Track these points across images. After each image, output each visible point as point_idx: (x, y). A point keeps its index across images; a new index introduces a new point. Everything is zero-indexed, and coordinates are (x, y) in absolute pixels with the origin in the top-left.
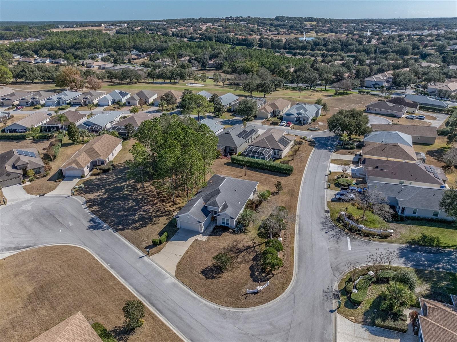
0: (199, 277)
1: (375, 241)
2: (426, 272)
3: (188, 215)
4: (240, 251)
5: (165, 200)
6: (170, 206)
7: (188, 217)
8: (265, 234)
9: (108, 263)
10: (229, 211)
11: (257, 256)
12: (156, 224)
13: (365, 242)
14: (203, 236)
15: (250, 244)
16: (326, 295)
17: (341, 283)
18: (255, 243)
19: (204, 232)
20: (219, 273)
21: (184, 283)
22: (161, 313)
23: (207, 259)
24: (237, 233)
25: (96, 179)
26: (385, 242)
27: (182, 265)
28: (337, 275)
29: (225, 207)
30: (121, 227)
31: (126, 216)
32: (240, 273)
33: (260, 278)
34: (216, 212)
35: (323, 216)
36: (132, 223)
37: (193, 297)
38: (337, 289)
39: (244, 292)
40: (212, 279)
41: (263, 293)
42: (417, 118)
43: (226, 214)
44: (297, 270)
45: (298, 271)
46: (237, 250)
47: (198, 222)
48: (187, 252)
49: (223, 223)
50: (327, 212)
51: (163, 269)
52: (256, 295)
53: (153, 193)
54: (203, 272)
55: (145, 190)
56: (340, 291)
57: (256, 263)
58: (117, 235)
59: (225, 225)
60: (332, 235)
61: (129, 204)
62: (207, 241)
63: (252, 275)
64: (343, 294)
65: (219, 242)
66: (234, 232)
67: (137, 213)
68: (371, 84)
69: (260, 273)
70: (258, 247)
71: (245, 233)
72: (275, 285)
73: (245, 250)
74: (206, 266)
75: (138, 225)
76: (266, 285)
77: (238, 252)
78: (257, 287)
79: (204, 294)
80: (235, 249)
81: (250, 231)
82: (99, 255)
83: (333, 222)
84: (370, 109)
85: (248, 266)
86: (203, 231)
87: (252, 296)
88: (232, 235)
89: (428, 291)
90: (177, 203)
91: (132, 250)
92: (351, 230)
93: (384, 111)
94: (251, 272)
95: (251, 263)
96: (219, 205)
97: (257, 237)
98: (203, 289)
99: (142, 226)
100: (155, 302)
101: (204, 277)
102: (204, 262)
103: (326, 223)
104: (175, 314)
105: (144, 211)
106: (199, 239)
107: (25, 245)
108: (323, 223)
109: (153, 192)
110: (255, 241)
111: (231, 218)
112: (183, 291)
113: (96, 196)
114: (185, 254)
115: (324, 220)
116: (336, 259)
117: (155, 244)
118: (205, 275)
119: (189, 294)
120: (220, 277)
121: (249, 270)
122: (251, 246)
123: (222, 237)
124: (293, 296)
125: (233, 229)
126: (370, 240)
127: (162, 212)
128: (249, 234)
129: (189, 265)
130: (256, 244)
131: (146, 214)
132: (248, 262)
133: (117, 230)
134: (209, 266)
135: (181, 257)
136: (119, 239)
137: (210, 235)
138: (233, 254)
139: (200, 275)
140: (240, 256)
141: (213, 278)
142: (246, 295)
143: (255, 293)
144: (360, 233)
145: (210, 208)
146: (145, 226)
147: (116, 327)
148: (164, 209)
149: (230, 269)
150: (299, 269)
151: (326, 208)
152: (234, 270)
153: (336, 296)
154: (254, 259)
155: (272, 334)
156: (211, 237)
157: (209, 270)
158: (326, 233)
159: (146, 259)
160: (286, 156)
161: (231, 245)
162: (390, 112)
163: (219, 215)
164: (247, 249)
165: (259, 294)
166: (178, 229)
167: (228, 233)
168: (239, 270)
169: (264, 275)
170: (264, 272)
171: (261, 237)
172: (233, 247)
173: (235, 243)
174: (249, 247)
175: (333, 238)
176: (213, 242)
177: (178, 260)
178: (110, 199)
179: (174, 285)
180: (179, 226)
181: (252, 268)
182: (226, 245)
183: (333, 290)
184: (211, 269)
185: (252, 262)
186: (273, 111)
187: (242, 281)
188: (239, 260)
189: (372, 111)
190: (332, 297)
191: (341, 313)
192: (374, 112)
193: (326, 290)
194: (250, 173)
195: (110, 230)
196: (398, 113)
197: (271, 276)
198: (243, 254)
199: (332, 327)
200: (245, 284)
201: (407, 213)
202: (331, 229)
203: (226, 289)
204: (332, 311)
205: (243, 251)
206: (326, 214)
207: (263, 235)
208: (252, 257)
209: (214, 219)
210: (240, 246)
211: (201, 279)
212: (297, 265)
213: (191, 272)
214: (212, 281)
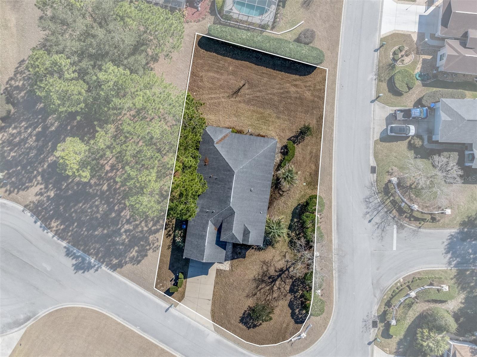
0: (239, 327)
1: (425, 228)
2: (468, 273)
9: (136, 326)
10: (252, 239)
11: (293, 285)
13: (414, 231)
16: (366, 325)
17: (380, 305)
18: (287, 261)
21: (228, 339)
24: (264, 249)
26: (435, 228)
27: (217, 314)
28: (377, 295)
29: (246, 232)
31: (109, 236)
33: (301, 317)
35: (367, 183)
36: (126, 251)
37: (242, 353)
38: (376, 315)
40: (253, 327)
48: (214, 294)
50: (373, 170)
54: (242, 320)
58: (117, 276)
60: (376, 224)
62: (232, 270)
64: (381, 321)
69: (300, 310)
70: (292, 268)
73: (278, 277)
74: (243, 312)
75: (134, 253)
77: (272, 282)
80: (267, 278)
82: (119, 316)
85: (287, 303)
88: (258, 253)
94: (291, 311)
95: (289, 297)
97: (288, 249)
99: (142, 255)
101: (245, 327)
103: (371, 200)
106: (219, 268)
108: (367, 201)
114: (214, 297)
115: (368, 193)
116: (378, 269)
118: (246, 324)
119: (237, 351)
120: (261, 324)
121: (289, 309)
122: (284, 269)
123: (247, 260)
124: (334, 332)
126: (420, 227)
128: (279, 247)
130: (290, 264)
132: (285, 296)
133: (113, 268)
134: (246, 312)
135: (211, 302)
136: (125, 284)
137: (233, 258)
138: (266, 285)
139: (241, 325)
140: (275, 288)
142: (291, 342)
150: (339, 294)
153: (375, 324)
154: (292, 291)
156: (235, 261)
157: (247, 317)
158: (370, 222)
159: (173, 311)
161: (261, 272)
164: (280, 275)
167: (253, 251)
168: (278, 310)
169: (304, 311)
174: (282, 271)
175: (377, 231)
176: (239, 271)
177: (209, 308)
181: (291, 305)
182: (255, 272)
183: (373, 316)
184: (249, 315)
185: (290, 294)
187: (284, 325)
188: (275, 295)
190: (371, 326)
191: (377, 345)
193: (365, 318)
195: (103, 268)
198: (277, 283)
202: (375, 213)
204: (369, 344)
205: (276, 280)
206: (372, 175)
208: (288, 288)
210: (272, 272)
212: (337, 288)
213: (229, 321)
214: (254, 330)
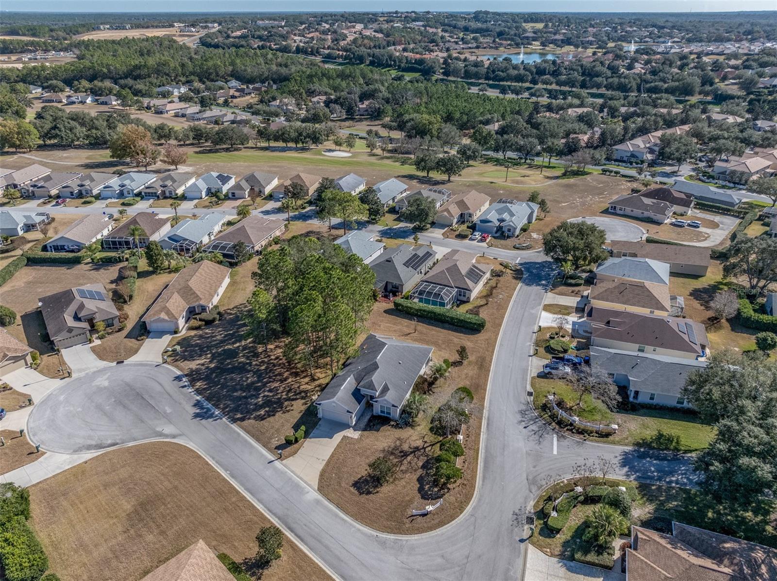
0: (350, 491)
1: (592, 441)
2: (653, 488)
3: (334, 402)
4: (405, 454)
5: (298, 372)
6: (307, 383)
7: (334, 405)
8: (440, 429)
9: (226, 470)
10: (390, 396)
11: (427, 462)
12: (288, 411)
13: (578, 442)
14: (355, 430)
15: (419, 443)
16: (517, 519)
17: (538, 501)
18: (426, 442)
19: (355, 425)
20: (376, 487)
21: (330, 500)
22: (302, 540)
23: (361, 465)
24: (401, 428)
25: (196, 335)
26: (604, 442)
27: (327, 474)
28: (533, 491)
29: (385, 389)
30: (239, 416)
31: (245, 397)
32: (405, 487)
33: (431, 494)
34: (372, 397)
35: (523, 401)
36: (255, 410)
37: (343, 520)
38: (532, 511)
39: (410, 513)
40: (367, 494)
41: (434, 515)
42: (689, 225)
43: (385, 400)
44: (481, 482)
45: (483, 485)
46: (401, 452)
47: (348, 411)
48: (332, 456)
49: (382, 412)
50: (530, 394)
51: (301, 479)
52: (425, 518)
53: (281, 362)
54: (356, 485)
55: (269, 356)
56: (535, 513)
57: (427, 473)
58: (234, 427)
59: (386, 415)
60: (533, 430)
61: (248, 378)
62: (360, 439)
63: (421, 490)
64: (539, 518)
65: (377, 440)
66: (397, 426)
67: (260, 394)
68: (624, 156)
69: (431, 487)
70: (429, 448)
71: (412, 426)
72: (450, 503)
73: (411, 453)
74: (360, 476)
75: (262, 412)
76: (438, 504)
77: (402, 456)
78: (427, 507)
79: (356, 515)
80: (398, 452)
81: (419, 425)
82: (213, 458)
83: (537, 411)
84: (615, 208)
85: (415, 477)
86: (354, 423)
87: (420, 518)
88: (394, 430)
89: (649, 515)
90: (316, 378)
91: (257, 450)
92: (560, 423)
93: (637, 212)
94: (419, 486)
95: (420, 472)
96: (376, 387)
97: (429, 433)
98: (356, 508)
99: (270, 414)
100: (294, 526)
101: (356, 492)
102: (356, 470)
103: (527, 413)
104: (320, 541)
105: (270, 391)
106: (349, 435)
107: (109, 442)
108: (523, 413)
109: (281, 359)
110: (425, 439)
111: (393, 406)
112: (330, 510)
113: (199, 364)
114: (330, 458)
115: (524, 408)
116: (534, 467)
117: (289, 443)
118: (358, 489)
119: (337, 516)
120: (377, 492)
121: (417, 483)
122: (421, 447)
123: (380, 434)
124: (473, 519)
125: (396, 421)
126: (585, 440)
127: (295, 392)
128: (419, 428)
129: (336, 474)
130: (428, 445)
131: (273, 396)
132: (415, 470)
133: (234, 420)
134: (363, 477)
135: (324, 463)
136: (239, 434)
137: (365, 430)
138: (396, 458)
139: (352, 489)
140: (405, 462)
141: (369, 493)
142: (412, 518)
143: (424, 515)
144: (571, 428)
145: (364, 391)
146: (274, 415)
147: (246, 559)
148: (299, 387)
149: (391, 480)
150: (483, 481)
151: (529, 388)
152: (397, 482)
153: (530, 520)
154: (423, 467)
155: (444, 570)
156: (366, 433)
157: (363, 482)
158: (525, 427)
159: (277, 464)
160: (477, 298)
161: (393, 445)
162: (647, 214)
163: (376, 402)
164: (414, 452)
165: (428, 516)
166: (320, 419)
167: (389, 427)
168: (403, 482)
169: (436, 489)
170: (436, 486)
171: (435, 434)
172: (396, 448)
173: (398, 443)
174: (417, 449)
175: (533, 436)
176: (368, 441)
177: (320, 466)
178: (221, 370)
179: (317, 502)
180: (320, 415)
181: (420, 480)
182: (386, 444)
183: (527, 512)
184: (366, 480)
185: (421, 470)
186: (462, 214)
187: (407, 498)
188: (403, 468)
189: (618, 212)
190: (524, 522)
191: (533, 544)
192: (621, 212)
193: (517, 511)
194: (422, 327)
195: (224, 419)
196: (658, 217)
197: (446, 490)
198: (409, 458)
199: (520, 561)
200: (411, 501)
201: (642, 399)
202: (532, 422)
203: (386, 509)
204: (522, 541)
205: (409, 455)
206: (528, 397)
207: (437, 431)
208: (420, 464)
209: (369, 406)
210: (405, 447)
211: (353, 494)
212: (481, 475)
213: (339, 484)
214: (367, 497)
